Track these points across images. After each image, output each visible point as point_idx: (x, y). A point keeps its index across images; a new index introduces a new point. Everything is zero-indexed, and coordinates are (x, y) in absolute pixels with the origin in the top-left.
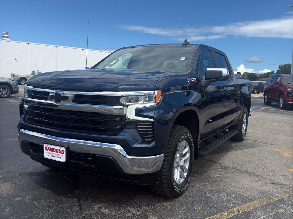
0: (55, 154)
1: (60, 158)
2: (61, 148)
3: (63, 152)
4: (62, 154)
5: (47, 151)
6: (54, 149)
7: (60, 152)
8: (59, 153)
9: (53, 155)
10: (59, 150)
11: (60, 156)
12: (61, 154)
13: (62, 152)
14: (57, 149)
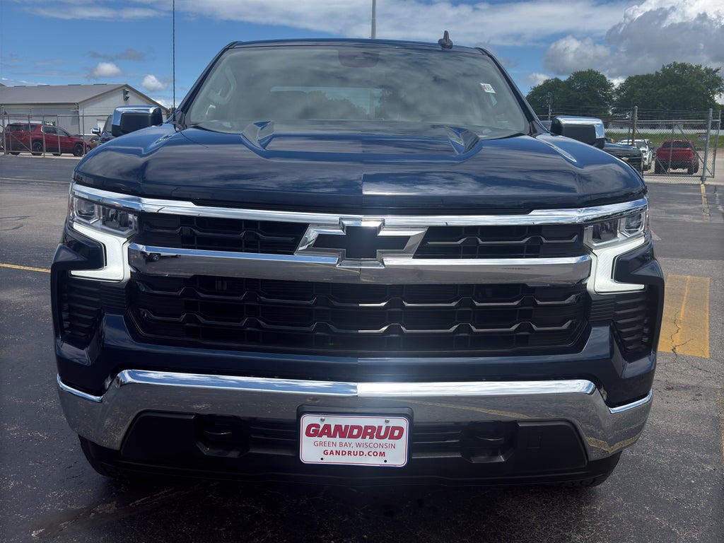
0: (358, 445)
1: (383, 454)
2: (387, 422)
3: (397, 433)
4: (393, 442)
5: (316, 439)
6: (353, 427)
7: (382, 434)
8: (375, 440)
9: (347, 449)
10: (380, 428)
11: (378, 450)
12: (387, 441)
13: (391, 433)
14: (367, 428)
